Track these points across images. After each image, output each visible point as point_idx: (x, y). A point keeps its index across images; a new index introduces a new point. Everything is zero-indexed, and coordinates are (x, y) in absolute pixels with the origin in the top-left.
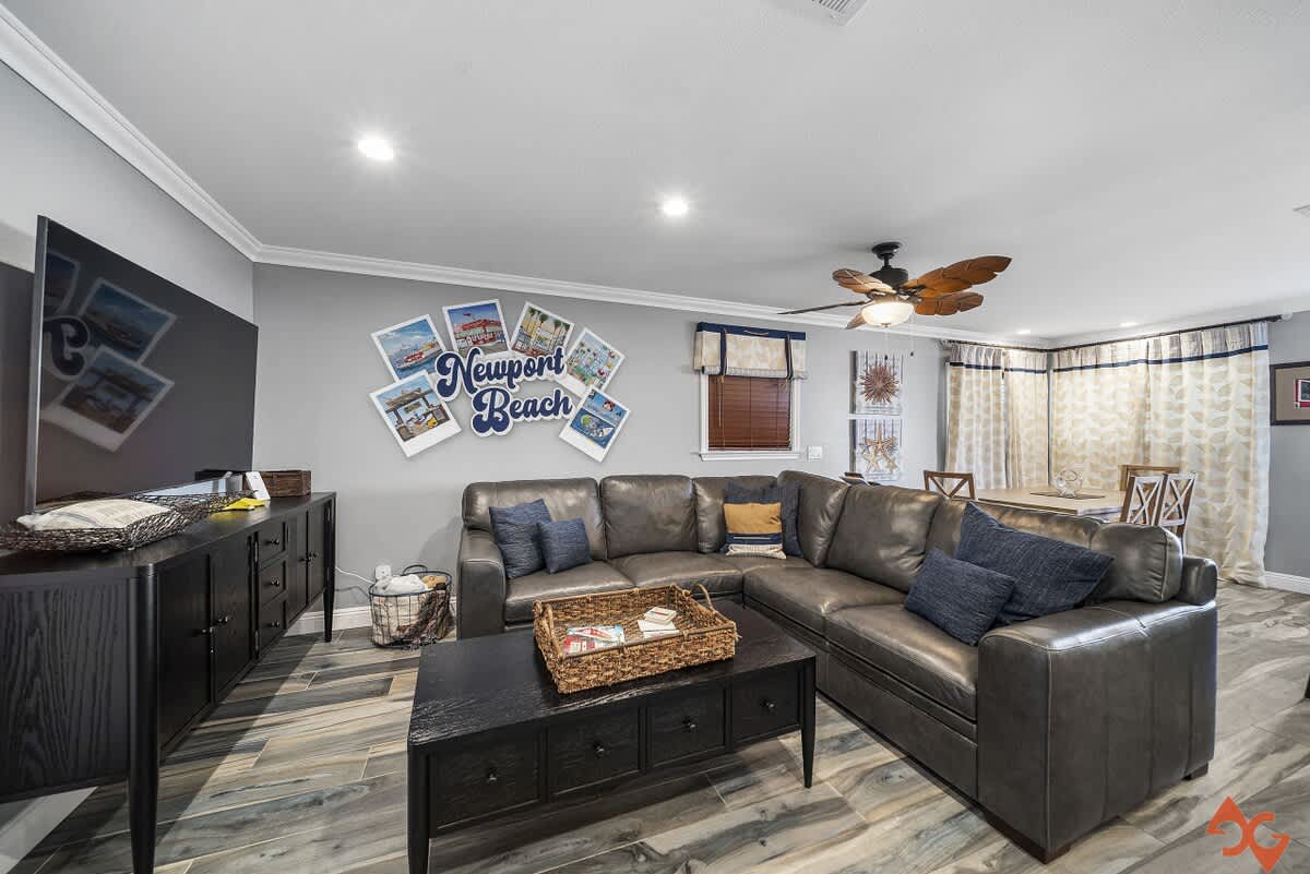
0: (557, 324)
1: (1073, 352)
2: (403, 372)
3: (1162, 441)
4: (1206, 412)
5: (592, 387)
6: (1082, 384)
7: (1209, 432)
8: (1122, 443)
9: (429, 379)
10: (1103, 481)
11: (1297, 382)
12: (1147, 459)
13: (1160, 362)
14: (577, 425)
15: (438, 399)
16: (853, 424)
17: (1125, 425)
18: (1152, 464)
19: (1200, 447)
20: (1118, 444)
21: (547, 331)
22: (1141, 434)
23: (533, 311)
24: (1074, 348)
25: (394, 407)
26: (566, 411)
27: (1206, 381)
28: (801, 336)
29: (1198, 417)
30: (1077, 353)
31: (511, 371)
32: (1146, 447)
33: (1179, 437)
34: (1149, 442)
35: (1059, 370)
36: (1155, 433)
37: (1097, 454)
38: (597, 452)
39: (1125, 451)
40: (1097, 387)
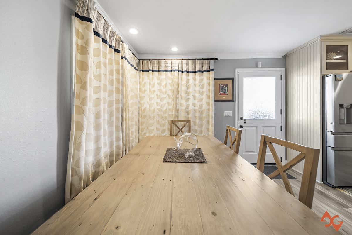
1: (149, 62)
3: (184, 108)
4: (197, 95)
6: (153, 79)
7: (198, 104)
8: (169, 109)
10: (161, 128)
11: (219, 85)
12: (178, 117)
13: (182, 72)
17: (170, 101)
18: (180, 119)
19: (195, 110)
20: (168, 110)
22: (176, 104)
24: (150, 60)
27: (197, 82)
29: (194, 97)
30: (151, 63)
32: (177, 111)
33: (188, 107)
34: (179, 109)
35: (143, 71)
36: (181, 104)
37: (158, 115)
39: (170, 113)
40: (159, 82)
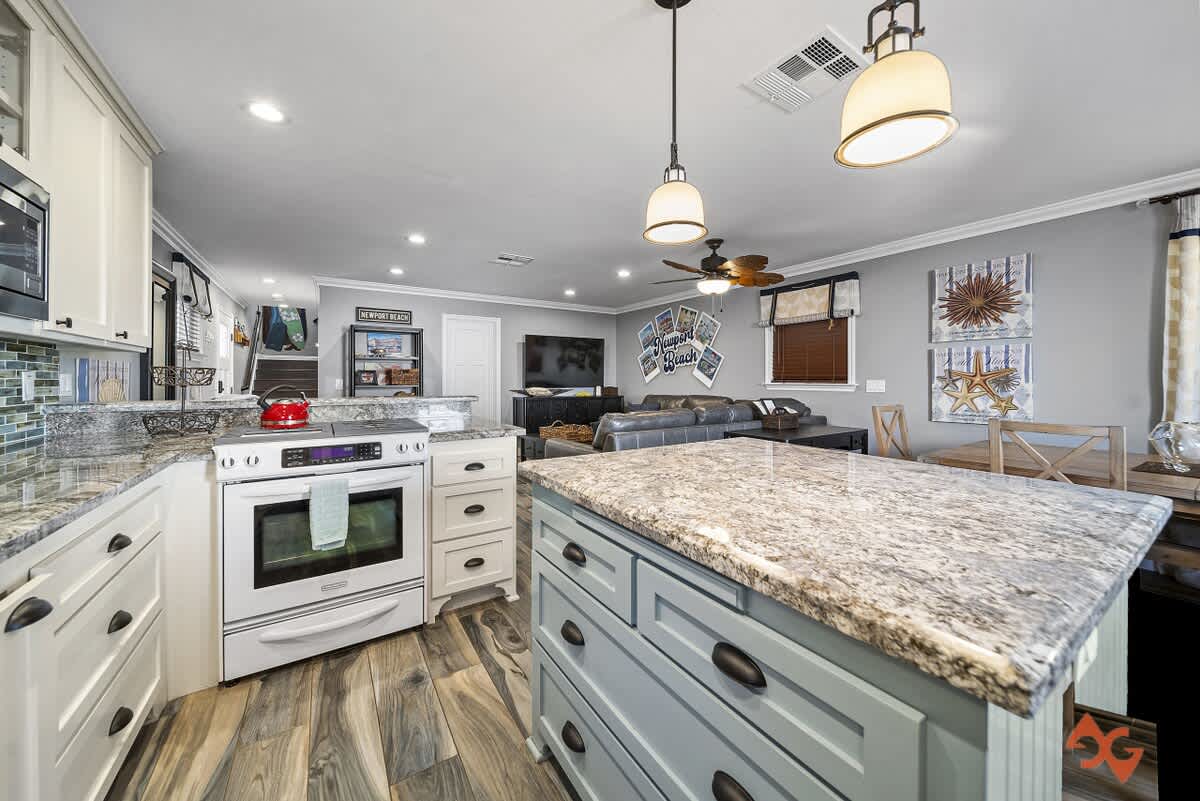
0: (692, 313)
2: (645, 348)
5: (706, 345)
9: (652, 349)
14: (700, 368)
15: (654, 358)
16: (930, 353)
21: (687, 318)
23: (682, 309)
25: (645, 360)
26: (695, 360)
28: (853, 275)
31: (675, 341)
38: (708, 383)
